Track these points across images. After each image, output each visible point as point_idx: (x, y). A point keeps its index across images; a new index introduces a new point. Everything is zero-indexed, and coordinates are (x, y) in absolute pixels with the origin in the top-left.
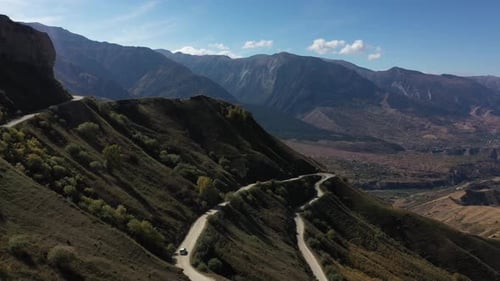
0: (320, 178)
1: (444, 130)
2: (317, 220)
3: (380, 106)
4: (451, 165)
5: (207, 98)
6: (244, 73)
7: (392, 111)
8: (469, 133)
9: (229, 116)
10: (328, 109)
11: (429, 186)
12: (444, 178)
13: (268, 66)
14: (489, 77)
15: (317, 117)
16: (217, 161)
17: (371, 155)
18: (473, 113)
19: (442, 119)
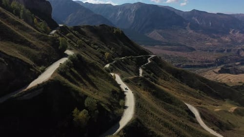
0: (150, 57)
1: (216, 40)
2: (147, 70)
3: (185, 29)
4: (217, 57)
5: (106, 25)
6: (120, 12)
7: (191, 31)
8: (228, 42)
9: (115, 32)
10: (160, 31)
11: (205, 67)
12: (213, 63)
13: (131, 9)
14: (241, 14)
15: (155, 34)
16: (111, 49)
17: (180, 52)
18: (231, 32)
19: (215, 35)
